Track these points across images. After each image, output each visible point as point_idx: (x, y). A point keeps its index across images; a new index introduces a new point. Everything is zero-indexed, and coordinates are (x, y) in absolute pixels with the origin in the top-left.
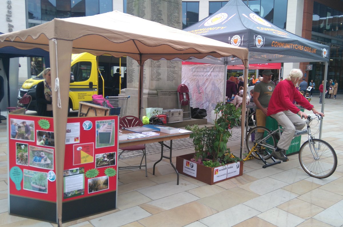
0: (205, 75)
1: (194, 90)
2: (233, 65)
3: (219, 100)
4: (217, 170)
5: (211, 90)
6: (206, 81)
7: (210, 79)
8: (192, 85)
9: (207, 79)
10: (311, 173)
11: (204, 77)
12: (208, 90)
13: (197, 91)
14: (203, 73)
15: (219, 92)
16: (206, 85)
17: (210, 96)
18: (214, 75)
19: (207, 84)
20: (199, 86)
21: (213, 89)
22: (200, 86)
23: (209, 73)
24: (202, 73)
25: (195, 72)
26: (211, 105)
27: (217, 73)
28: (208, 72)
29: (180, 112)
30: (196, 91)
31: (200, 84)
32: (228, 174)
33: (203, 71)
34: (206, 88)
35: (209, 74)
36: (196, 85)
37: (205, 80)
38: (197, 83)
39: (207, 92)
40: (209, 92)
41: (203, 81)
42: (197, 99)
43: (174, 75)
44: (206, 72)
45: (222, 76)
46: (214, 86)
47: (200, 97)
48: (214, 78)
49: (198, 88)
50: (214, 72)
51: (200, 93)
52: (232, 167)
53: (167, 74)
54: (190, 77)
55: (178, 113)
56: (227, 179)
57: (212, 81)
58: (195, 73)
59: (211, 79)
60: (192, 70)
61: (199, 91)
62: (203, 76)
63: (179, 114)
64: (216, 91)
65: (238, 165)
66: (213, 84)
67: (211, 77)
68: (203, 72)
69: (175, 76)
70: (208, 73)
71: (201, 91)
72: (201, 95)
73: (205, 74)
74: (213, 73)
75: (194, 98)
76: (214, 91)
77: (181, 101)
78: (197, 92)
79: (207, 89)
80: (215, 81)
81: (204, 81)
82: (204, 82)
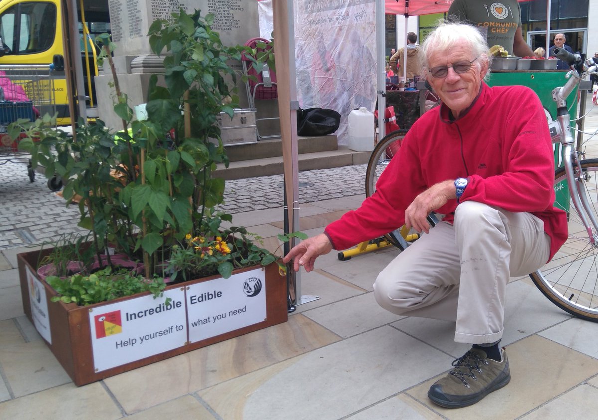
0: (335, 17)
1: (315, 64)
2: (435, 3)
3: (372, 83)
4: (114, 318)
5: (352, 57)
6: (338, 34)
7: (346, 28)
8: (310, 50)
9: (341, 29)
10: (572, 302)
11: (334, 24)
12: (345, 58)
13: (322, 65)
14: (332, 12)
15: (370, 60)
16: (340, 46)
17: (350, 75)
18: (356, 13)
19: (342, 42)
20: (326, 51)
21: (356, 53)
22: (328, 49)
23: (344, 11)
24: (330, 13)
25: (313, 12)
26: (354, 100)
27: (362, 6)
28: (342, 7)
29: (243, 116)
30: (319, 64)
31: (326, 46)
32: (195, 324)
33: (331, 5)
34: (340, 54)
35: (343, 13)
36: (318, 48)
37: (337, 30)
38: (320, 42)
39: (342, 66)
40: (348, 64)
41: (332, 36)
42: (323, 88)
43: (231, 12)
44: (337, 8)
45: (374, 12)
46: (357, 45)
47: (329, 80)
48: (355, 22)
49: (324, 58)
50: (355, 5)
51: (328, 70)
52: (219, 294)
53: (208, 9)
54: (304, 29)
55: (240, 119)
56: (189, 347)
57: (352, 31)
58: (314, 14)
59: (349, 26)
60: (307, 8)
61: (325, 64)
62: (331, 20)
63: (243, 121)
64: (362, 61)
65: (252, 285)
66: (356, 41)
67: (348, 20)
68: (331, 9)
69: (237, 15)
70: (341, 10)
71: (329, 65)
72: (331, 75)
73: (335, 14)
74: (352, 7)
75: (316, 85)
76: (358, 59)
77: (252, 87)
78: (322, 68)
79: (342, 55)
80: (359, 33)
81: (335, 35)
82: (334, 37)
